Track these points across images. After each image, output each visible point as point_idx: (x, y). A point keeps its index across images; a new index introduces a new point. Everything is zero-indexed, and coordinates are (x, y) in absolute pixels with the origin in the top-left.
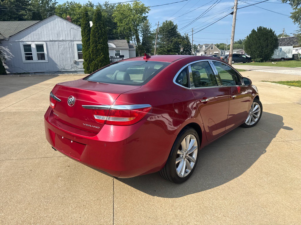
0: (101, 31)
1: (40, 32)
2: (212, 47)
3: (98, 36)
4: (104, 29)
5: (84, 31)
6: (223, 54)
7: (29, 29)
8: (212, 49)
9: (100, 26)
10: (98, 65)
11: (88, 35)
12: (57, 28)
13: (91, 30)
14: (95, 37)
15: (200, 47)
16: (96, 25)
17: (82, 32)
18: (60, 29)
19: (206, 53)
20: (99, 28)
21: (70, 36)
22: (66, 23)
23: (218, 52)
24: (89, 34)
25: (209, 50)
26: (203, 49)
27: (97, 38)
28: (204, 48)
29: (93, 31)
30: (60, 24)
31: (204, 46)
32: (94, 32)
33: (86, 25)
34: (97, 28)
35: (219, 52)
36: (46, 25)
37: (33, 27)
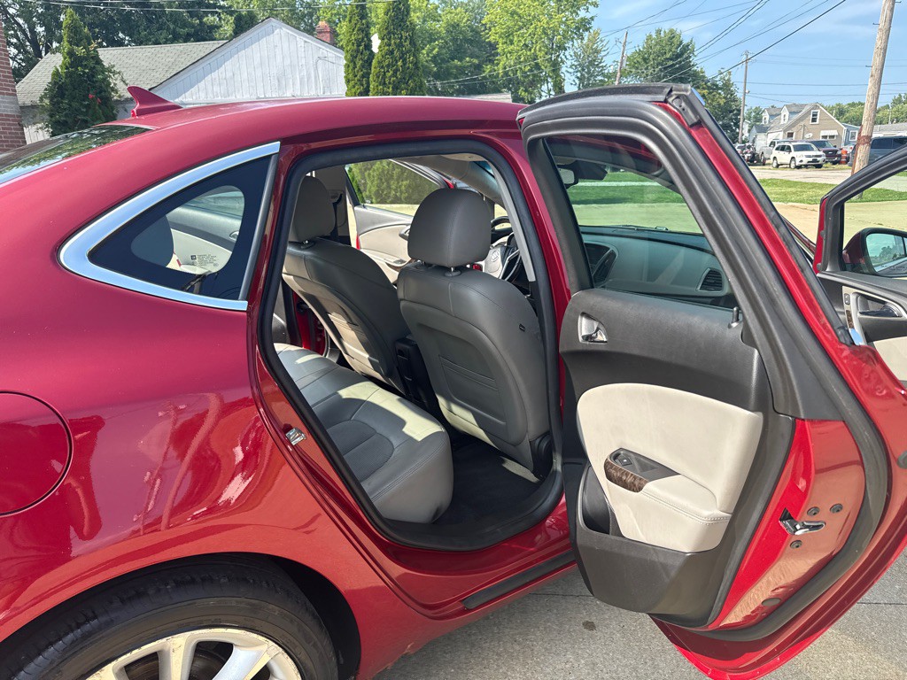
0: (405, 64)
1: (229, 74)
2: (815, 115)
3: (394, 81)
4: (414, 55)
5: (351, 65)
6: (853, 137)
7: (199, 67)
8: (814, 120)
9: (400, 45)
10: (392, 176)
11: (363, 76)
12: (279, 58)
13: (374, 62)
14: (385, 83)
15: (771, 116)
16: (389, 45)
17: (347, 66)
18: (287, 62)
19: (790, 135)
20: (396, 53)
21: (316, 82)
22: (305, 42)
23: (834, 133)
24: (366, 75)
25: (802, 123)
26: (782, 122)
27: (391, 86)
28: (787, 117)
29: (379, 62)
30: (286, 45)
31: (785, 112)
32: (382, 67)
33: (359, 46)
34: (392, 52)
35: (840, 130)
36: (249, 50)
37: (211, 60)
